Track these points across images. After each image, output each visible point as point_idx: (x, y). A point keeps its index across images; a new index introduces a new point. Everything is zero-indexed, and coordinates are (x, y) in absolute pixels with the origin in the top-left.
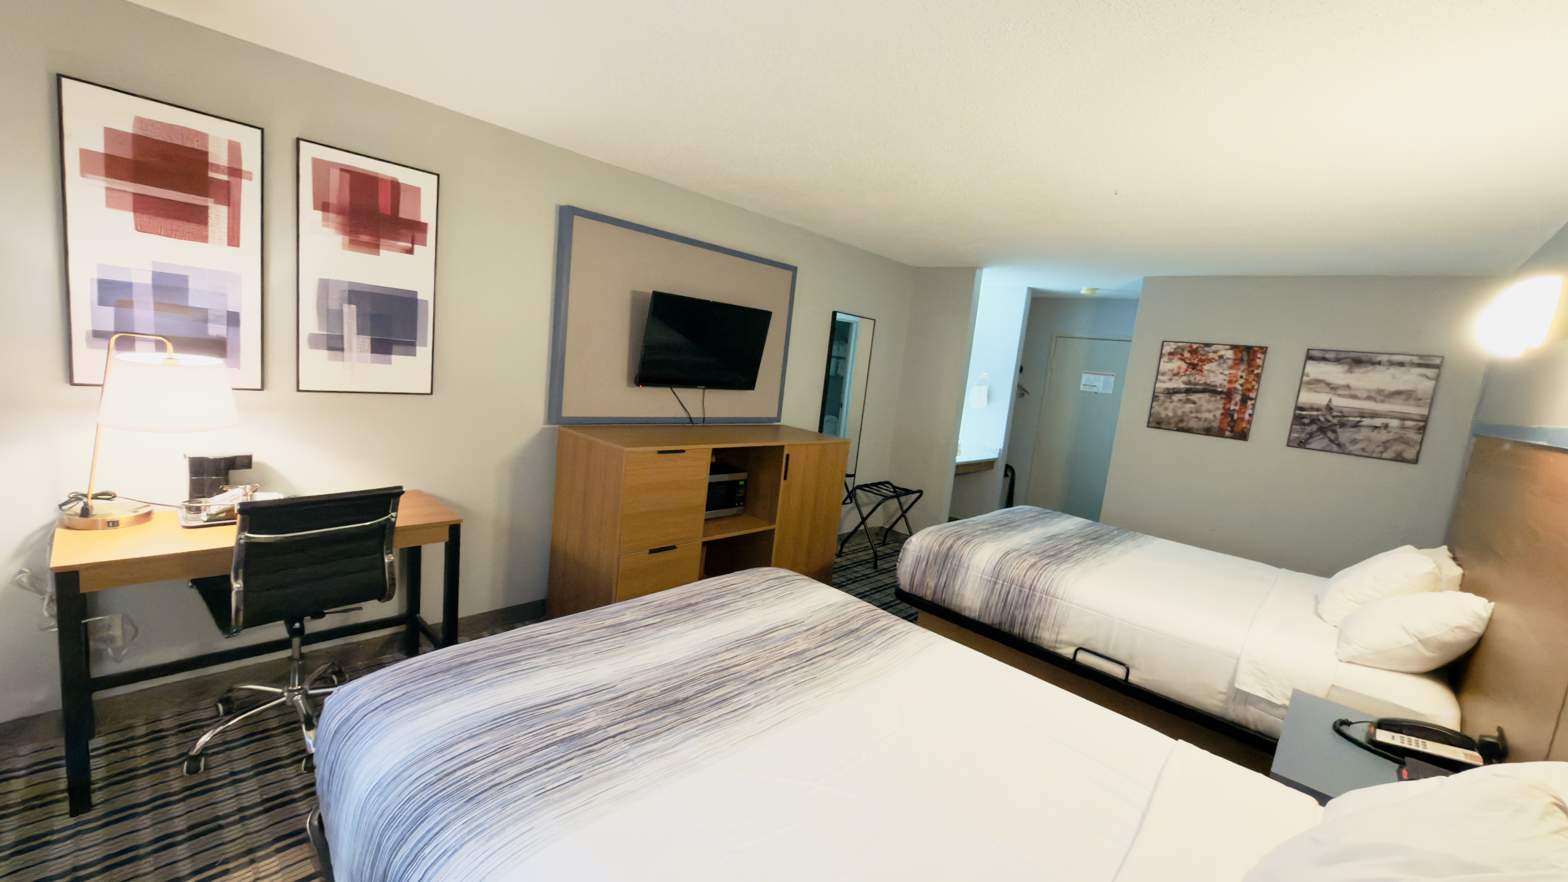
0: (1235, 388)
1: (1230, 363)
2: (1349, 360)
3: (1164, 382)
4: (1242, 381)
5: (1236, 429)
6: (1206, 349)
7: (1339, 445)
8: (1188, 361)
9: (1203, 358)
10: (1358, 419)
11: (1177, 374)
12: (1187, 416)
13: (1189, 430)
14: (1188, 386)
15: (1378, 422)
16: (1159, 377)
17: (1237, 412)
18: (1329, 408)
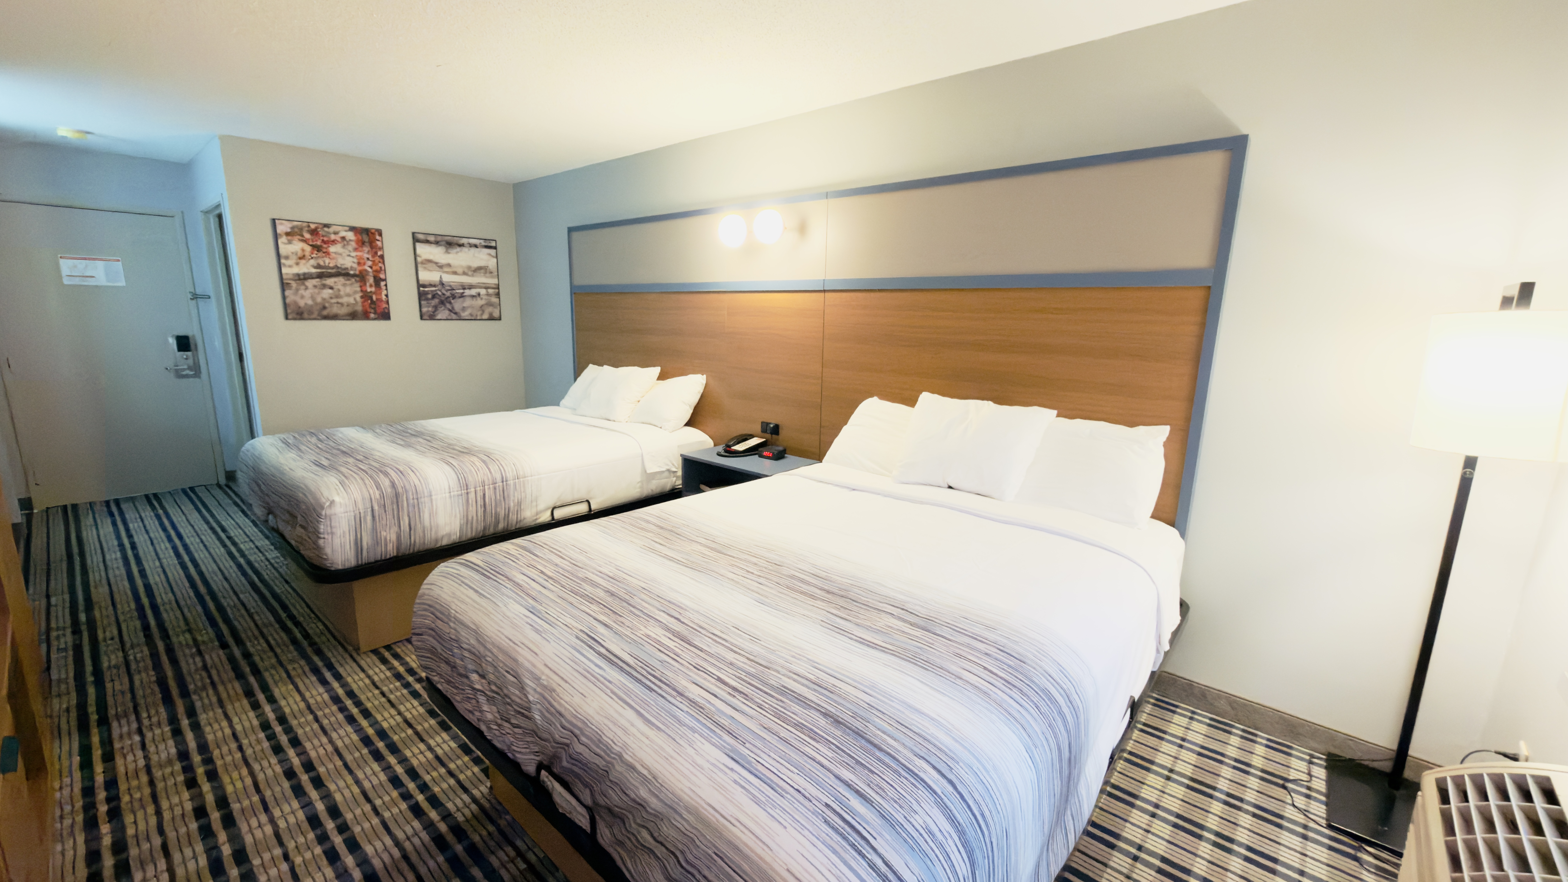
0: (366, 270)
1: (353, 244)
2: (444, 243)
3: (290, 266)
4: (370, 263)
5: (379, 311)
6: (326, 229)
7: (456, 313)
8: (311, 243)
9: (325, 239)
10: (462, 291)
11: (302, 258)
12: (328, 302)
13: (335, 317)
14: (319, 270)
15: (473, 292)
16: (283, 261)
17: (374, 293)
18: (442, 284)
